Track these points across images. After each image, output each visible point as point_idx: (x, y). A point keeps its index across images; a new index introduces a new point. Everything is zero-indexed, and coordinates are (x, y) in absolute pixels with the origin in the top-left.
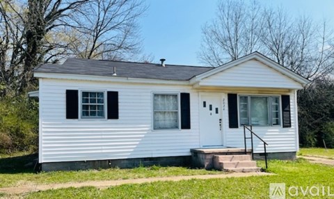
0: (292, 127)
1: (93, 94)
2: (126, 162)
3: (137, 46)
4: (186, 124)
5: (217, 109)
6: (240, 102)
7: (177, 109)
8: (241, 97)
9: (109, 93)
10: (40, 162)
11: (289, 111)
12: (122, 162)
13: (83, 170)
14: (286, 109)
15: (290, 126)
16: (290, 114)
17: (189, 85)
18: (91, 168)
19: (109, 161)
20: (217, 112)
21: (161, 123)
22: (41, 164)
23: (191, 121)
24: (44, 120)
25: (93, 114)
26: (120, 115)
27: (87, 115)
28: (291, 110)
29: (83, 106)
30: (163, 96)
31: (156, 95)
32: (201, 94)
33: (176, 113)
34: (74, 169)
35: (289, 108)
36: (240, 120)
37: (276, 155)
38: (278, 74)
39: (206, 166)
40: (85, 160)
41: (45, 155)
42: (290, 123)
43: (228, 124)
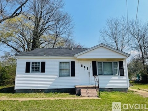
0: (125, 76)
1: (36, 63)
2: (47, 90)
3: (73, 40)
4: (73, 74)
5: (87, 68)
6: (98, 64)
7: (69, 68)
8: (98, 63)
9: (42, 62)
10: (15, 89)
11: (123, 68)
12: (46, 90)
13: (30, 93)
14: (121, 67)
15: (124, 75)
16: (123, 70)
17: (74, 58)
18: (33, 92)
19: (41, 89)
20: (88, 69)
21: (62, 74)
22: (15, 90)
23: (75, 73)
24: (18, 73)
25: (36, 71)
26: (45, 71)
27: (34, 71)
28: (124, 68)
29: (32, 68)
30: (63, 63)
31: (60, 63)
32: (80, 61)
33: (69, 69)
34: (27, 92)
35: (123, 67)
36: (98, 72)
37: (117, 89)
38: (114, 52)
39: (77, 93)
40: (31, 89)
41: (17, 87)
42: (124, 74)
43: (92, 74)
